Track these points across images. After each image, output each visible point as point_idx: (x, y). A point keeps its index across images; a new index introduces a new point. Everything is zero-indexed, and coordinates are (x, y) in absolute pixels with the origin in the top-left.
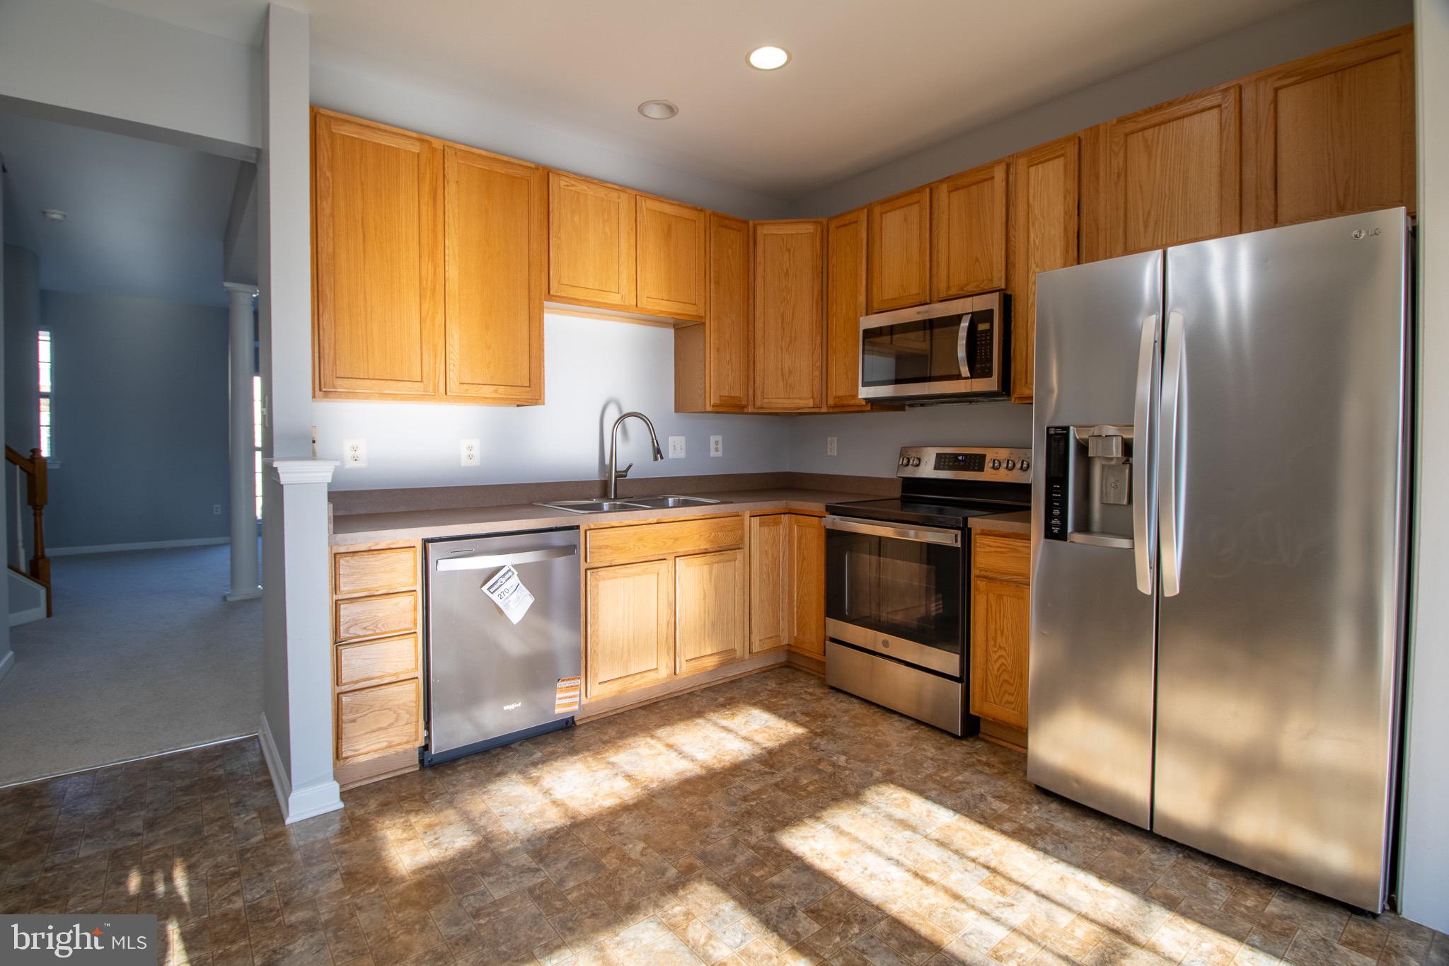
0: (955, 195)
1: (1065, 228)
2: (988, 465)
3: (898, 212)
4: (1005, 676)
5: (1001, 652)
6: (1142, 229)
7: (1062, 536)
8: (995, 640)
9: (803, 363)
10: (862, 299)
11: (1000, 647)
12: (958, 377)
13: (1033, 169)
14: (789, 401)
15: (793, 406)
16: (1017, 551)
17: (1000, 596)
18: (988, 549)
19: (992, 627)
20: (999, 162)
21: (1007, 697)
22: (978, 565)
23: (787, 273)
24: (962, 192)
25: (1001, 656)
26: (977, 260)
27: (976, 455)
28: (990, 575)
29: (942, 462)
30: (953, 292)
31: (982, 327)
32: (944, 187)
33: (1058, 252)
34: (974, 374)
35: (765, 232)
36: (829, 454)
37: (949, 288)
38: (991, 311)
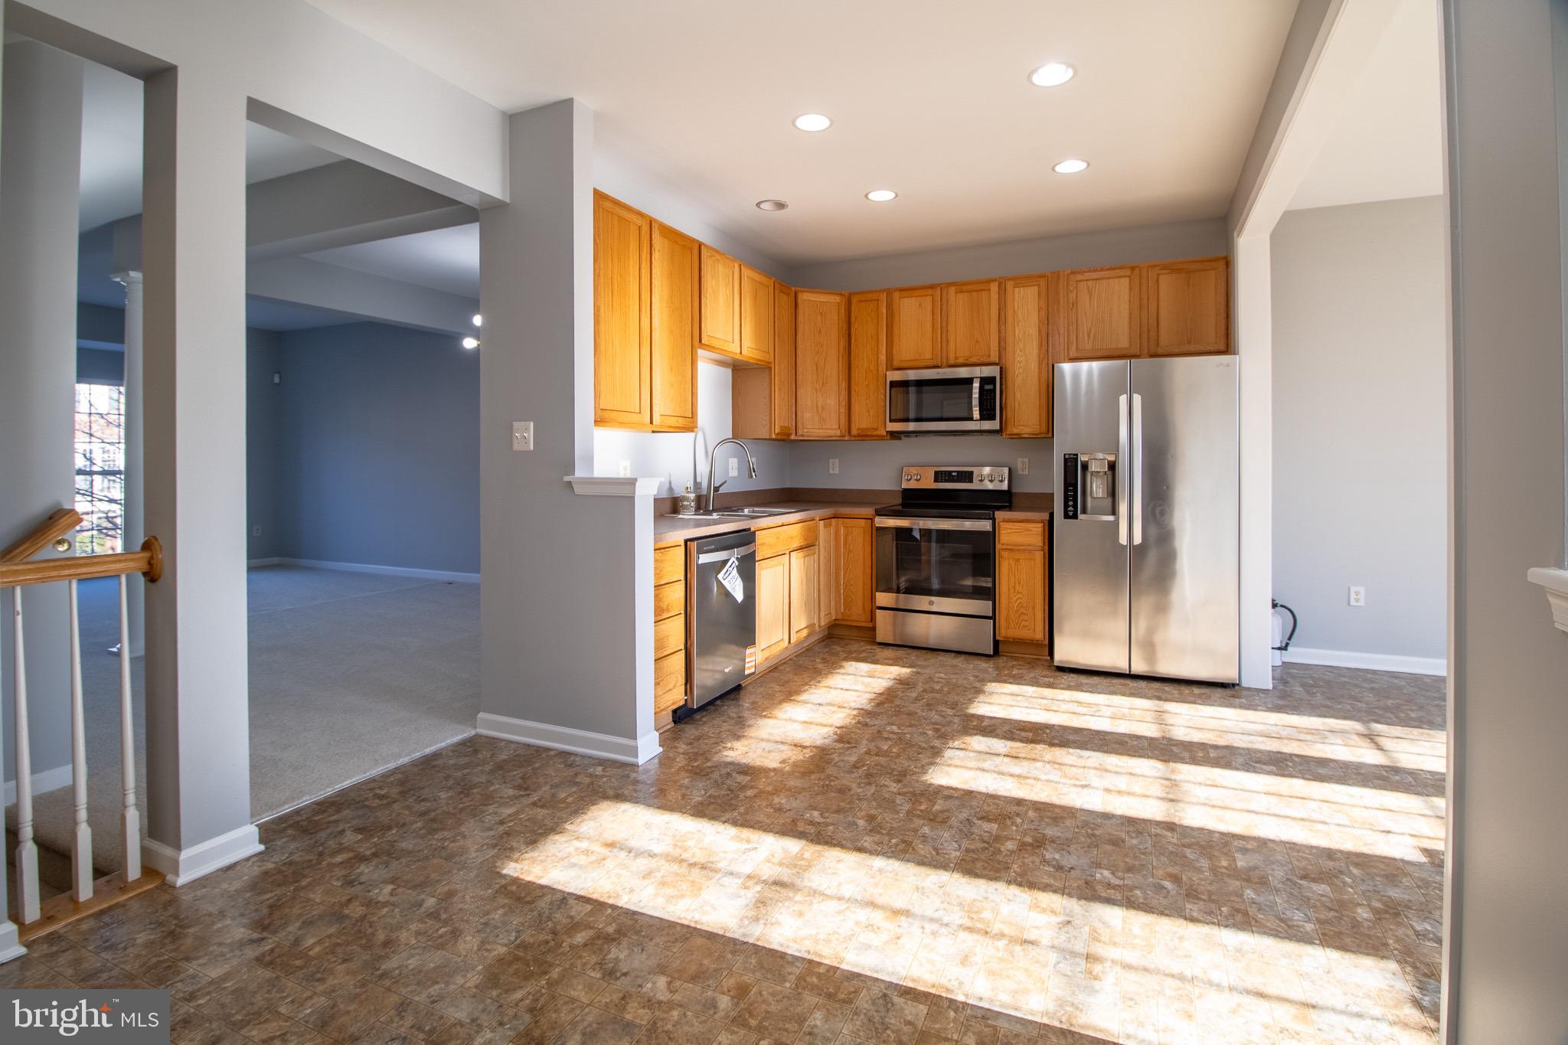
0: (960, 295)
1: (1040, 331)
2: (975, 479)
3: (913, 299)
4: (1022, 610)
5: (1020, 595)
6: (1086, 338)
7: (1075, 516)
8: (1014, 588)
9: (832, 401)
10: (883, 357)
11: (1018, 593)
12: (971, 419)
13: (1017, 290)
14: (821, 431)
15: (826, 435)
16: (1029, 530)
17: (1018, 560)
18: (1009, 531)
19: (1013, 580)
20: (994, 280)
21: (1024, 623)
22: (1002, 542)
23: (820, 331)
24: (966, 294)
25: (1019, 598)
26: (977, 342)
27: (966, 472)
28: (1010, 547)
29: (939, 476)
30: (960, 361)
31: (987, 387)
32: (952, 290)
33: (1035, 343)
34: (983, 418)
35: (805, 298)
36: (831, 472)
37: (956, 358)
38: (995, 378)
